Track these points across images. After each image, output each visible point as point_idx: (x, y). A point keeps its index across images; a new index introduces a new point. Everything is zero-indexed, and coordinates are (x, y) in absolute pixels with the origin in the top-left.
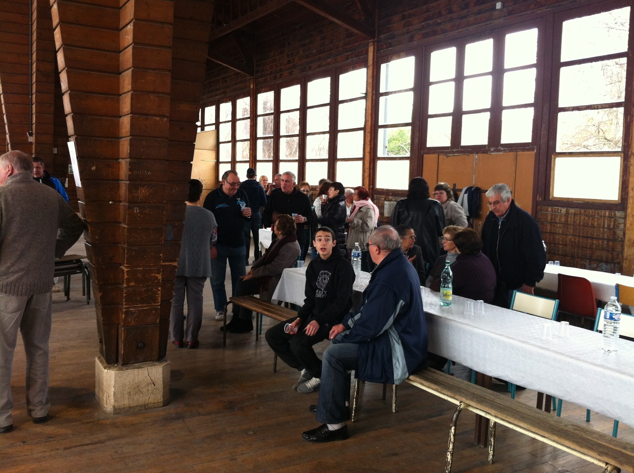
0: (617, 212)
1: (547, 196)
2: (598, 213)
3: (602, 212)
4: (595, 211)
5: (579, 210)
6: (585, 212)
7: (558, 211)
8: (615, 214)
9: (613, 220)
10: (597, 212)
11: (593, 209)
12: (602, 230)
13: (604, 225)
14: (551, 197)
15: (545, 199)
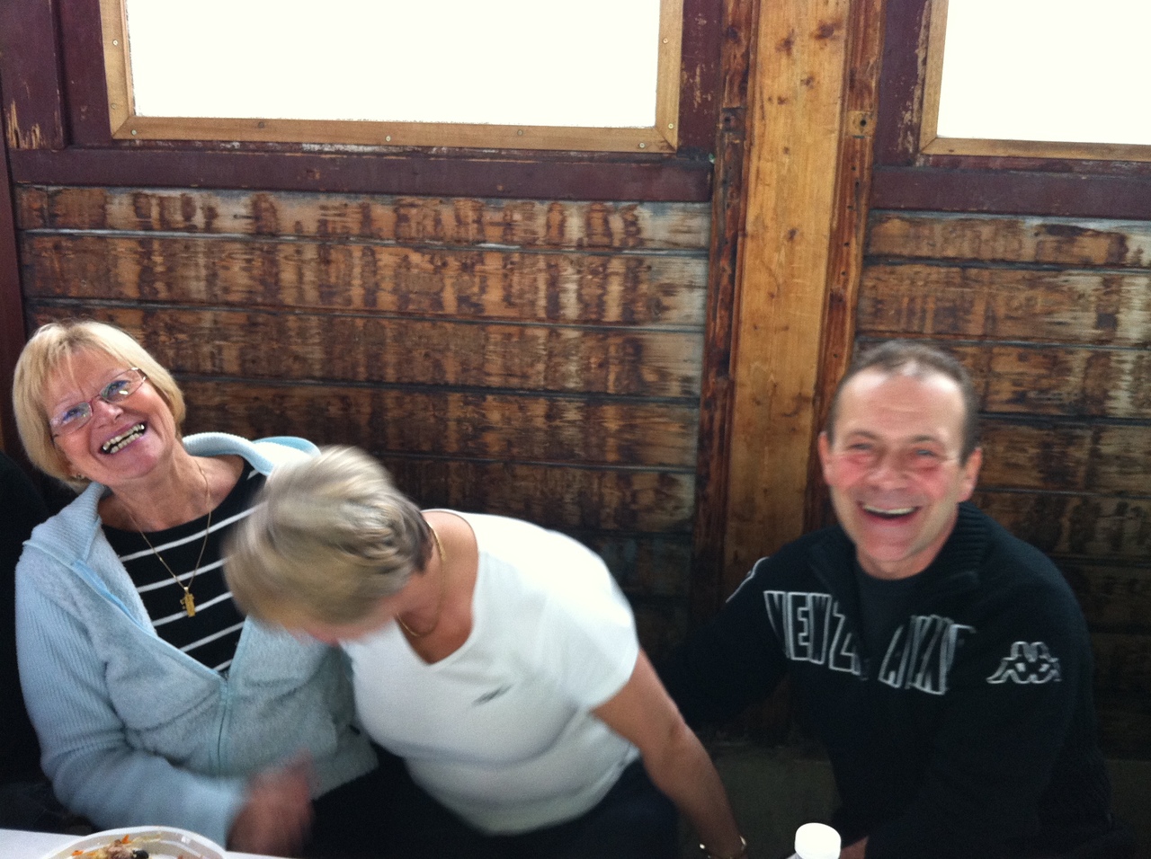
0: (644, 213)
1: (82, 113)
2: (508, 226)
3: (530, 217)
4: (479, 210)
5: (354, 203)
6: (402, 219)
7: (188, 216)
8: (632, 225)
9: (616, 265)
10: (492, 216)
11: (467, 195)
12: (541, 334)
13: (554, 305)
14: (116, 121)
15: (69, 139)
